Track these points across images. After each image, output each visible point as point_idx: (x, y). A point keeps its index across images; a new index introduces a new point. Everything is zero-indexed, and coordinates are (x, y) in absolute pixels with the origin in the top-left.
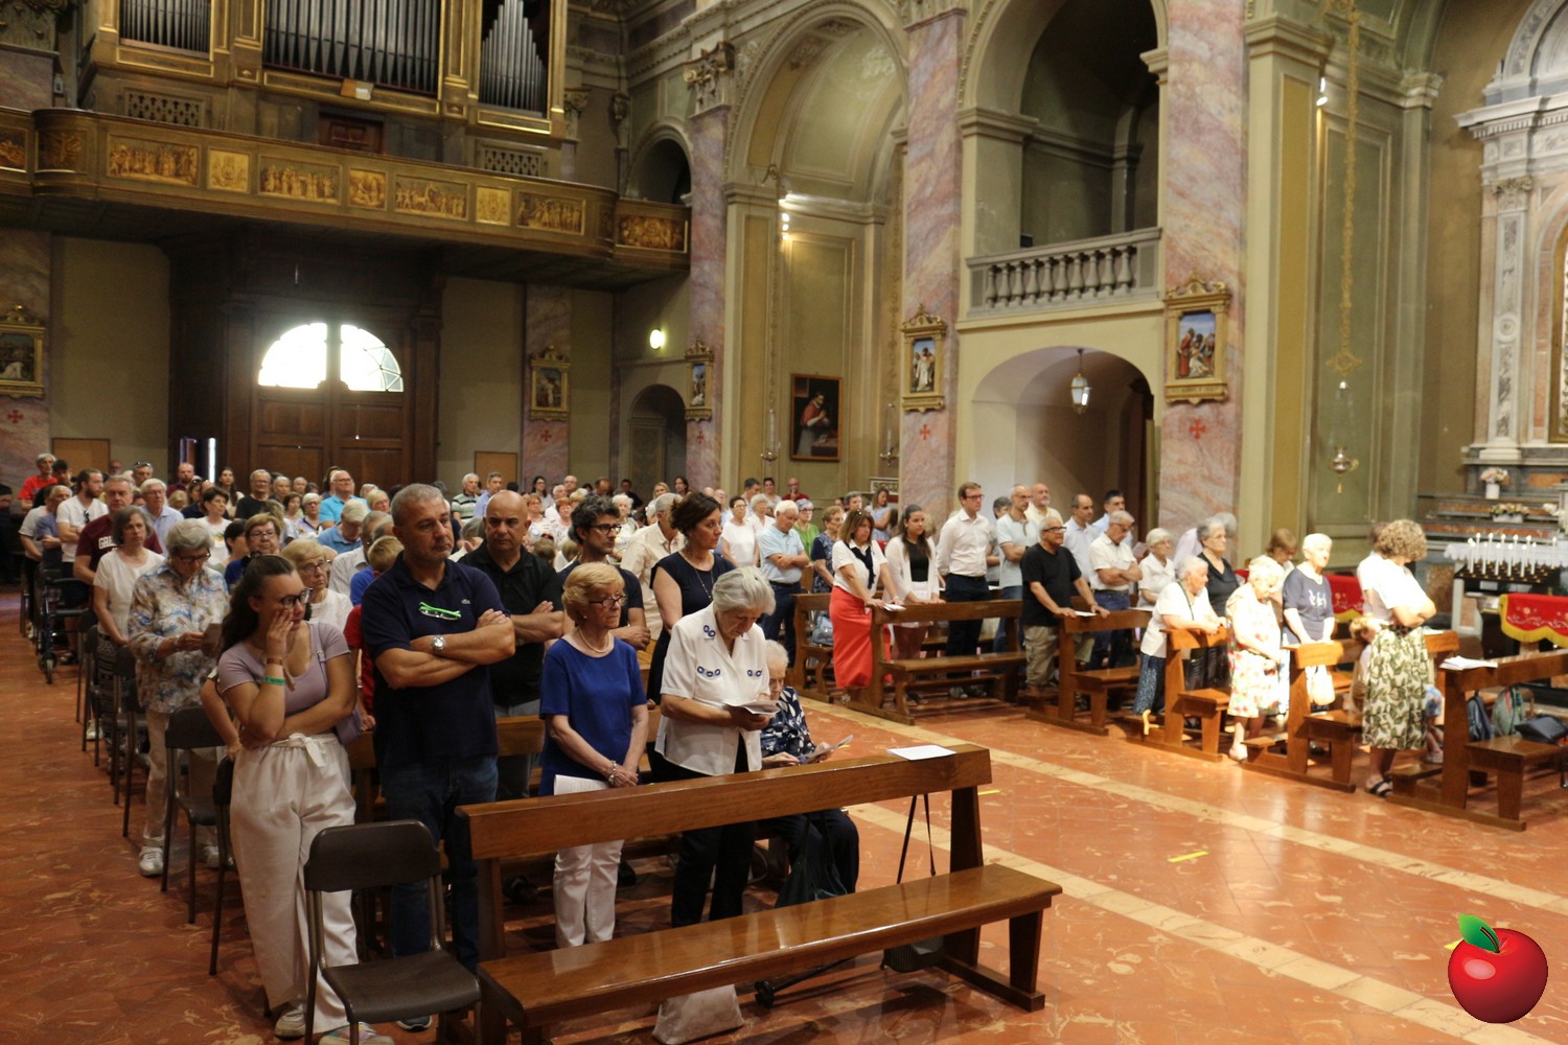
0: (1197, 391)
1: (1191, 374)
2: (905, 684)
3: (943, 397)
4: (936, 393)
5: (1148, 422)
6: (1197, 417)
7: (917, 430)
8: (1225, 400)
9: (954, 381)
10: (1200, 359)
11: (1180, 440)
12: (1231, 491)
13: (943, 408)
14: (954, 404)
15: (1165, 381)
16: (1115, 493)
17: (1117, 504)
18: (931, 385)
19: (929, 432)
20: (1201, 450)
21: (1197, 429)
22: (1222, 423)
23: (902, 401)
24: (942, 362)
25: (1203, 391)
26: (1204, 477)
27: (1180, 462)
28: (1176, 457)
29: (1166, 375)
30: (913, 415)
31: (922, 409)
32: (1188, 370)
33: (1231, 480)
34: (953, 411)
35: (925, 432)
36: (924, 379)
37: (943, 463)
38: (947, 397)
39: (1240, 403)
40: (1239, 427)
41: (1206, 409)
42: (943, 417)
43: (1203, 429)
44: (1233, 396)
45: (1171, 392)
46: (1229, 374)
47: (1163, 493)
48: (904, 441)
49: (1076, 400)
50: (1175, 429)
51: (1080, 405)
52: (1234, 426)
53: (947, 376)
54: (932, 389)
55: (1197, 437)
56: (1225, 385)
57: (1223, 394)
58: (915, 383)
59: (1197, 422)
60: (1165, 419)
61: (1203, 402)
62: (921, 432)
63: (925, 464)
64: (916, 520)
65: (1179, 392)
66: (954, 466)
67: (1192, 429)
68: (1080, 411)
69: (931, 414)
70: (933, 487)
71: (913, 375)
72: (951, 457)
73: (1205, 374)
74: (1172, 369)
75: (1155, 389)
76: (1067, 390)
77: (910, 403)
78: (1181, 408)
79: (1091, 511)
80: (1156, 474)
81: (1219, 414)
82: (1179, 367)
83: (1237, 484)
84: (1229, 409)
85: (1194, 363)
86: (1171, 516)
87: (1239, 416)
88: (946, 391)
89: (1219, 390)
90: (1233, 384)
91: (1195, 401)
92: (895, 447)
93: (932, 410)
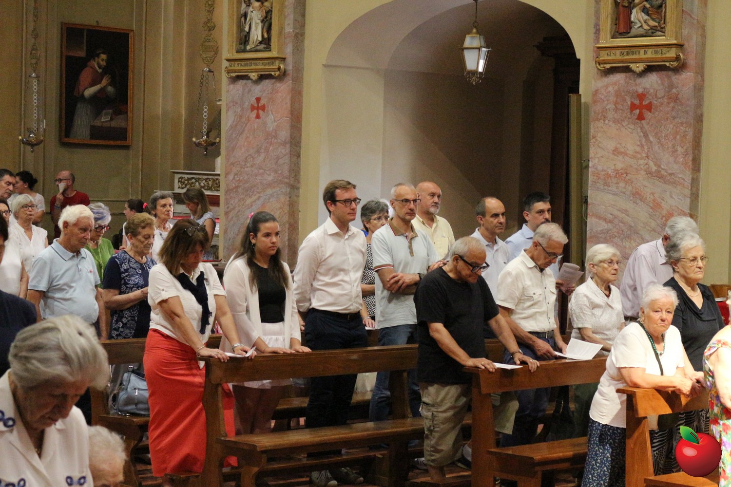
0: (642, 55)
1: (634, 31)
2: (255, 469)
3: (283, 59)
4: (274, 53)
5: (573, 97)
6: (640, 90)
7: (247, 105)
8: (680, 67)
9: (299, 36)
10: (645, 10)
11: (616, 121)
12: (687, 192)
13: (282, 76)
14: (299, 69)
15: (597, 39)
16: (541, 198)
17: (541, 212)
18: (266, 42)
19: (263, 108)
20: (646, 135)
21: (641, 107)
22: (675, 99)
23: (225, 64)
24: (281, 11)
25: (650, 54)
26: (649, 173)
27: (616, 152)
28: (611, 145)
29: (597, 31)
30: (242, 82)
31: (254, 76)
32: (629, 24)
33: (687, 176)
34: (298, 79)
35: (258, 107)
36: (257, 34)
37: (284, 151)
38: (290, 60)
39: (700, 71)
40: (699, 105)
41: (653, 79)
42: (284, 88)
43: (649, 107)
44: (692, 62)
45: (604, 56)
46: (685, 32)
47: (594, 196)
48: (227, 121)
49: (470, 65)
50: (611, 106)
51: (474, 73)
52: (693, 102)
53: (289, 29)
54: (268, 48)
55: (641, 117)
56: (680, 46)
57: (677, 58)
58: (244, 39)
59: (642, 96)
60: (596, 93)
61: (650, 69)
62: (253, 108)
63: (258, 152)
64: (268, 235)
65: (616, 56)
66: (298, 156)
67: (633, 107)
68: (474, 80)
69: (266, 83)
70: (270, 185)
71: (240, 28)
72: (295, 143)
73: (652, 32)
74: (607, 25)
75: (582, 50)
76: (457, 52)
77: (237, 66)
78: (619, 78)
79: (502, 219)
80: (583, 168)
81: (671, 86)
82: (616, 21)
83: (695, 181)
84: (686, 79)
85: (637, 15)
86: (604, 226)
87: (699, 89)
88: (289, 50)
89: (672, 53)
90: (692, 46)
91: (639, 67)
92: (215, 125)
93: (269, 77)
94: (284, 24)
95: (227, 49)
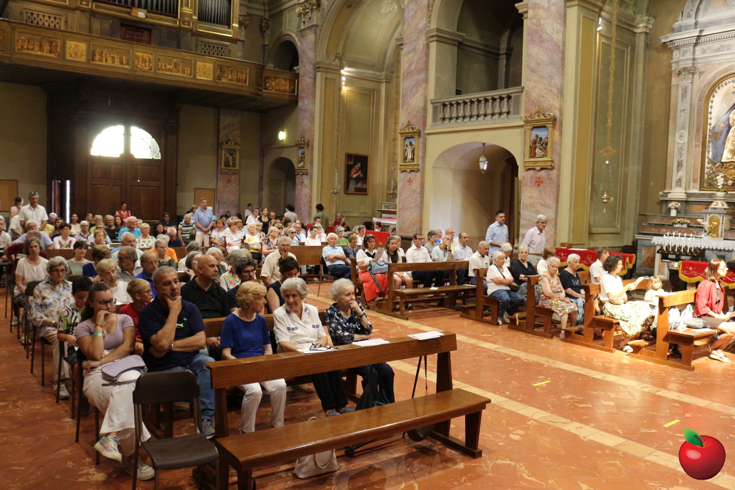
0: (539, 164)
1: (537, 156)
2: (404, 300)
3: (418, 165)
4: (415, 163)
5: (516, 178)
6: (539, 176)
7: (406, 180)
8: (552, 168)
9: (424, 157)
10: (540, 149)
11: (531, 187)
12: (554, 211)
13: (418, 170)
14: (424, 168)
15: (524, 159)
16: (501, 212)
17: (502, 217)
18: (413, 159)
19: (411, 181)
20: (540, 192)
21: (539, 182)
22: (551, 179)
23: (399, 167)
24: (418, 149)
25: (542, 164)
26: (541, 204)
27: (530, 197)
28: (528, 195)
29: (524, 156)
30: (405, 173)
31: (408, 171)
32: (535, 154)
33: (554, 206)
34: (423, 172)
35: (410, 181)
36: (410, 157)
37: (418, 196)
38: (421, 165)
39: (559, 170)
40: (559, 181)
41: (543, 173)
42: (418, 175)
43: (542, 182)
44: (556, 167)
45: (527, 164)
46: (554, 156)
47: (522, 212)
48: (399, 186)
49: (481, 167)
50: (529, 182)
51: (483, 170)
52: (556, 180)
53: (420, 155)
54: (413, 161)
55: (539, 185)
56: (552, 161)
57: (551, 165)
58: (405, 158)
59: (539, 178)
60: (524, 177)
61: (542, 169)
62: (408, 181)
63: (410, 196)
65: (531, 164)
66: (423, 197)
67: (536, 182)
68: (483, 172)
69: (413, 173)
70: (413, 207)
71: (404, 155)
72: (422, 193)
73: (543, 156)
74: (528, 153)
75: (519, 162)
76: (477, 162)
77: (403, 167)
78: (531, 172)
80: (519, 202)
81: (549, 175)
82: (531, 152)
83: (557, 208)
84: (554, 172)
85: (538, 151)
86: (525, 222)
87: (558, 176)
88: (420, 162)
89: (549, 164)
90: (556, 161)
91: (538, 168)
92: (396, 187)
93: (413, 171)
94: (419, 153)
95: (400, 162)
